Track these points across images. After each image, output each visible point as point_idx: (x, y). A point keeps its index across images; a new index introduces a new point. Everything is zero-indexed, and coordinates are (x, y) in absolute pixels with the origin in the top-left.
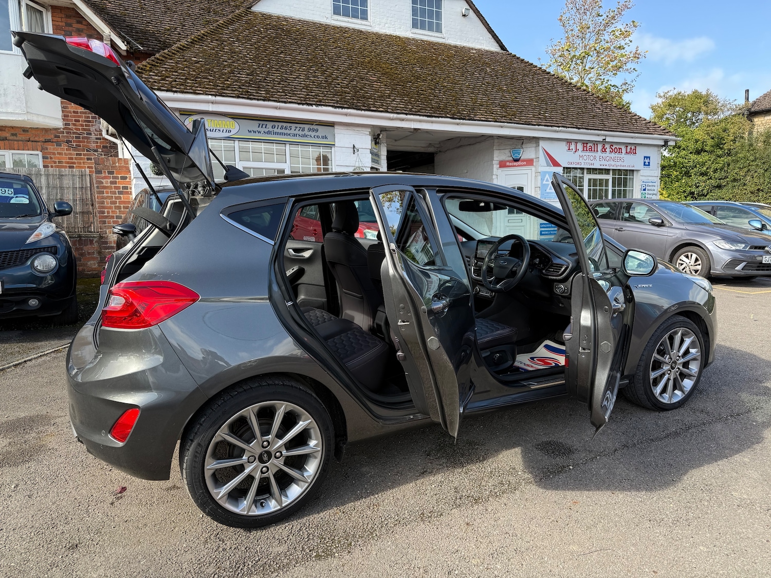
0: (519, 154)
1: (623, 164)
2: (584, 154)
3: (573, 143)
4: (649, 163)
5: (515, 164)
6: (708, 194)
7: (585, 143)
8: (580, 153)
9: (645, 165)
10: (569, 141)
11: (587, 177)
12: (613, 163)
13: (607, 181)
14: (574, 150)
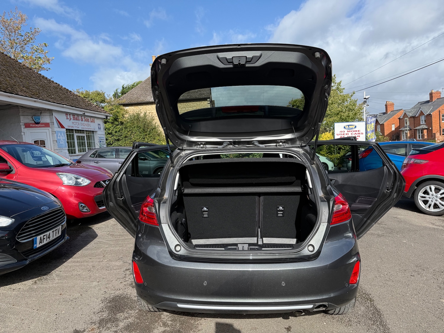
0: (39, 120)
1: (91, 128)
2: (74, 121)
3: (68, 115)
4: (100, 127)
5: (37, 125)
6: (112, 144)
7: (74, 115)
8: (72, 121)
9: (99, 129)
10: (67, 113)
11: (76, 135)
12: (87, 127)
13: (84, 137)
14: (69, 119)
